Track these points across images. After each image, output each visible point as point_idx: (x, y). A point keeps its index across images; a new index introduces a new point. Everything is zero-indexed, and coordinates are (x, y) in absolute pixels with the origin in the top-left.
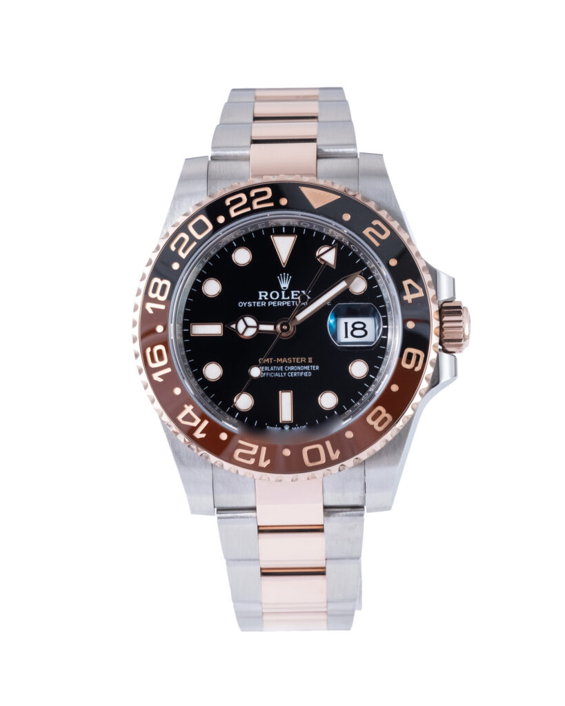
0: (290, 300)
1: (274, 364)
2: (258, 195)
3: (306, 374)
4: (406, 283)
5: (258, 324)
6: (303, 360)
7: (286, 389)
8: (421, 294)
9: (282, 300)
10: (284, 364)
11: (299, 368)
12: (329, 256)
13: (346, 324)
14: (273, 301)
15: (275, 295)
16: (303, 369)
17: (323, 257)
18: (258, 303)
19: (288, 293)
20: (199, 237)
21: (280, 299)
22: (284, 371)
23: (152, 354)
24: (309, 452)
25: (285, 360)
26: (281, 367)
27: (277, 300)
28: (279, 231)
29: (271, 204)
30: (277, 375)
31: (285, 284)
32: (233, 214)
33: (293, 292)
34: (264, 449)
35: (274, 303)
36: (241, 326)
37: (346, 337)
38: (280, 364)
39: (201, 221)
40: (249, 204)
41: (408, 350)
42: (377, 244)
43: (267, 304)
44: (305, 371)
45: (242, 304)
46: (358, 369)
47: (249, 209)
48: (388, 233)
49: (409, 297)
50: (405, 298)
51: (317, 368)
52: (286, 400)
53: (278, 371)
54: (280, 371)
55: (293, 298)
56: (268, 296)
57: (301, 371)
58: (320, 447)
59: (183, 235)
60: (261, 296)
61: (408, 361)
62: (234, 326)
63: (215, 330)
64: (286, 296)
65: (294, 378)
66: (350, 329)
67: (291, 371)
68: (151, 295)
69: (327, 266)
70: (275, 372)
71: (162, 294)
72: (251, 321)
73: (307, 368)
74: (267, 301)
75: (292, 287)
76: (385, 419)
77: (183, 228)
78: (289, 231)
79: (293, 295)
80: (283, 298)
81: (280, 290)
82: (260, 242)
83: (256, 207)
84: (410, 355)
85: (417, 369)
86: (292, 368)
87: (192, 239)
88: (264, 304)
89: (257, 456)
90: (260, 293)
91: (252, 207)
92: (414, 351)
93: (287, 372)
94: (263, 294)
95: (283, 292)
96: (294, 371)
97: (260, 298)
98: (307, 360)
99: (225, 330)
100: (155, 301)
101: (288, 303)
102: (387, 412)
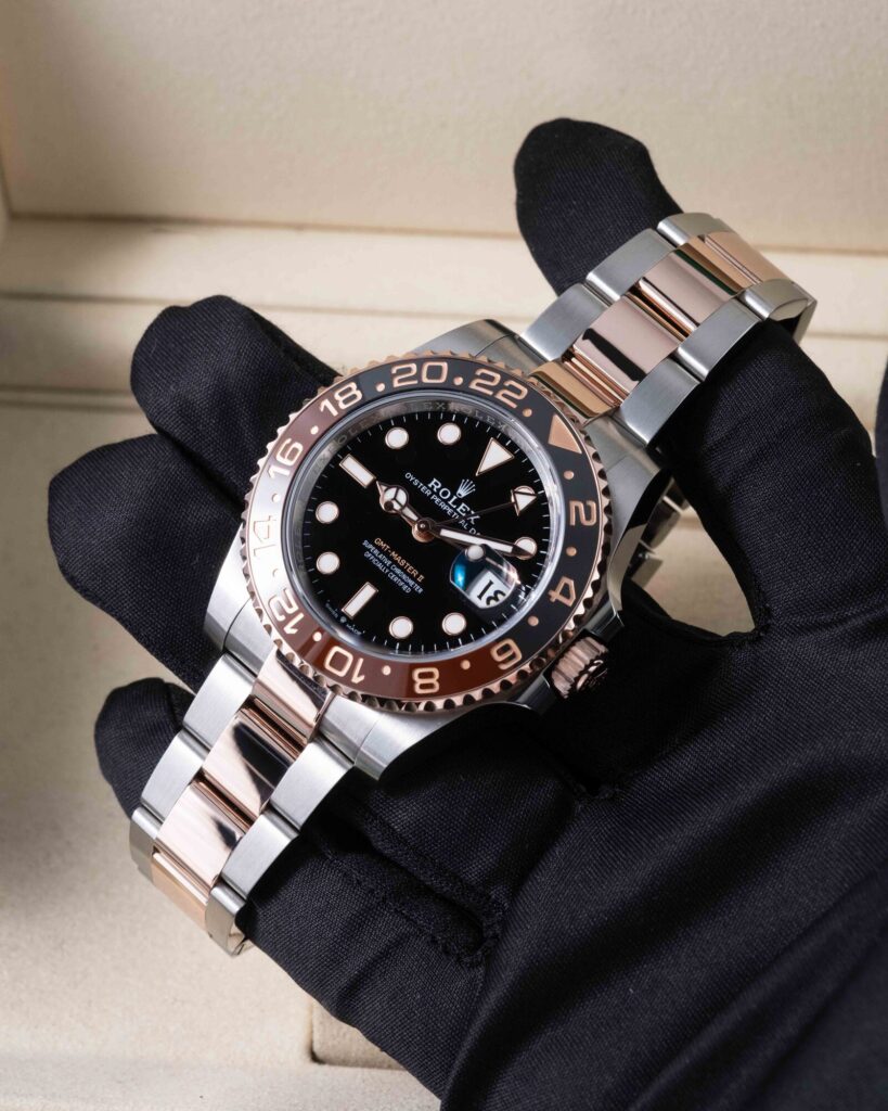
0: (455, 510)
1: (387, 554)
2: (512, 388)
3: (405, 587)
4: (565, 580)
5: (406, 505)
6: (415, 573)
7: (374, 585)
8: (570, 603)
9: (447, 504)
10: (395, 562)
11: (404, 577)
12: (523, 499)
13: (491, 583)
14: (439, 497)
15: (445, 494)
16: (408, 580)
17: (518, 496)
18: (424, 488)
19: (458, 502)
20: (425, 380)
21: (446, 501)
22: (389, 568)
23: (288, 446)
24: (337, 654)
25: (399, 559)
26: (390, 562)
27: (443, 500)
28: (503, 440)
29: (514, 406)
30: (380, 565)
31: (463, 492)
32: (473, 386)
33: (463, 505)
34: (301, 616)
35: (437, 500)
36: (390, 494)
37: (480, 597)
38: (391, 558)
39: (440, 368)
40: (496, 389)
41: (510, 642)
42: (573, 522)
43: (431, 495)
44: (407, 584)
45: (409, 476)
46: (454, 624)
47: (490, 393)
48: (592, 522)
49: (556, 595)
50: (552, 593)
51: (420, 591)
52: (367, 593)
53: (383, 563)
54: (385, 565)
55: (458, 510)
56: (439, 490)
57: (403, 580)
58: (350, 657)
59: (414, 366)
60: (433, 483)
61: (500, 652)
62: (384, 488)
63: (363, 476)
64: (454, 503)
65: (392, 581)
66: (490, 592)
67: (394, 573)
68: (337, 396)
69: (512, 507)
70: (381, 561)
71: (345, 402)
72: (402, 497)
73: (411, 583)
74: (433, 493)
75: (466, 500)
76: (431, 686)
77: (420, 362)
78: (512, 447)
79: (461, 507)
80: (450, 503)
81: (454, 493)
82: (477, 434)
83: (499, 396)
84: (507, 648)
85: (504, 667)
86: (398, 571)
87: (418, 376)
88: (428, 493)
89: (289, 617)
90: (435, 480)
91: (494, 394)
92: (515, 648)
93: (391, 571)
94: (437, 484)
95: (455, 498)
96: (397, 575)
97: (430, 485)
98: (418, 576)
99: (372, 485)
100: (335, 404)
101: (450, 511)
102: (438, 681)
